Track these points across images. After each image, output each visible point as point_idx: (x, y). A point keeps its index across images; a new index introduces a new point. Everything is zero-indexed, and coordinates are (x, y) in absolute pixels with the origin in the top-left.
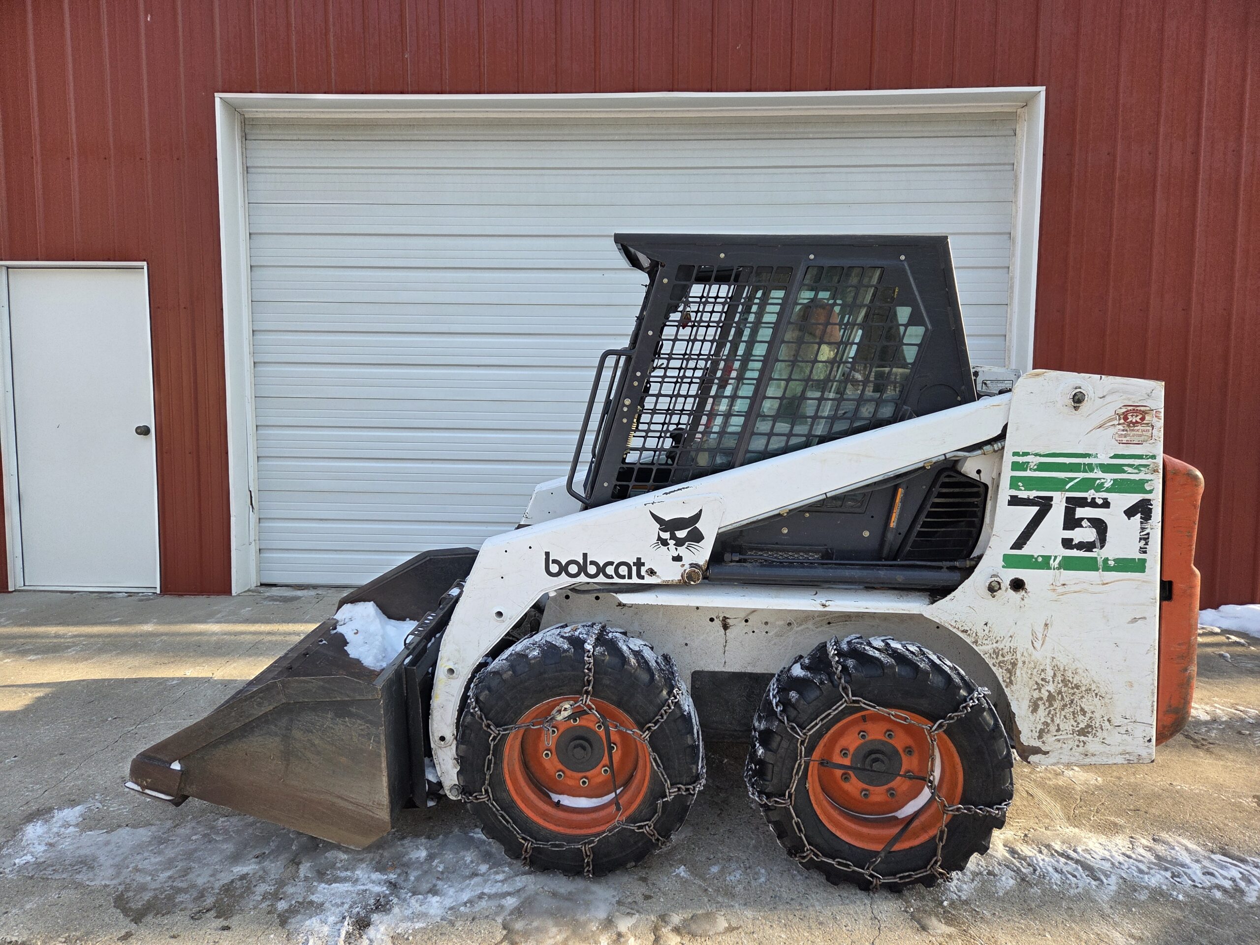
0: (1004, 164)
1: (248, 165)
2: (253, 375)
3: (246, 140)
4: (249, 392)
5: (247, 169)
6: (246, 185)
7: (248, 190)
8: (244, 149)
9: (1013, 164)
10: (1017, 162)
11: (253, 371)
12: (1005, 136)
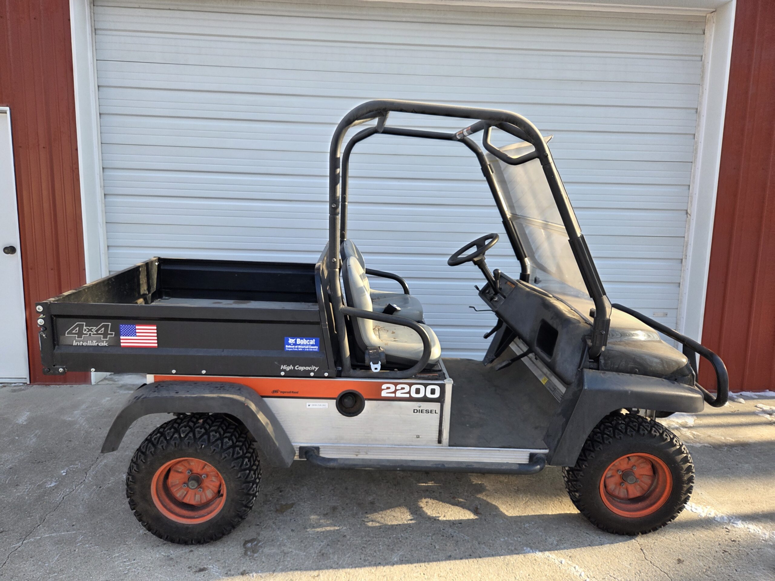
0: (696, 56)
1: (96, 27)
2: (104, 205)
3: (94, 5)
4: (101, 218)
5: (95, 31)
6: (94, 45)
7: (96, 49)
8: (93, 14)
9: (702, 56)
10: (705, 55)
11: (103, 202)
12: (697, 34)
